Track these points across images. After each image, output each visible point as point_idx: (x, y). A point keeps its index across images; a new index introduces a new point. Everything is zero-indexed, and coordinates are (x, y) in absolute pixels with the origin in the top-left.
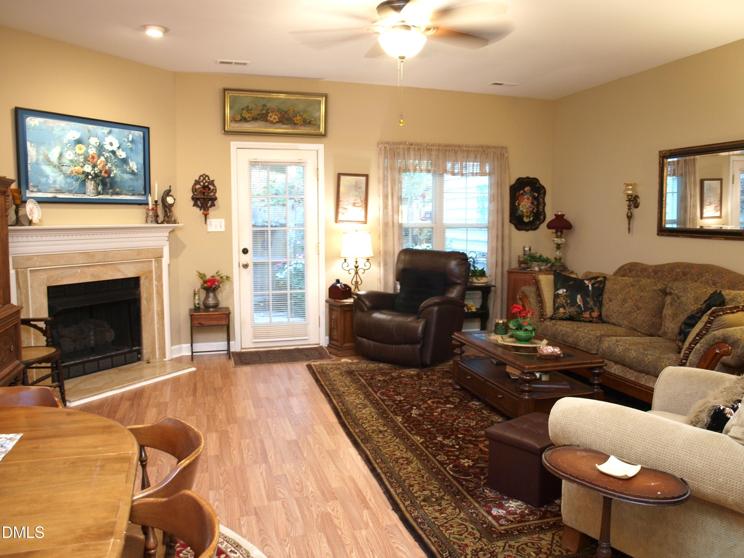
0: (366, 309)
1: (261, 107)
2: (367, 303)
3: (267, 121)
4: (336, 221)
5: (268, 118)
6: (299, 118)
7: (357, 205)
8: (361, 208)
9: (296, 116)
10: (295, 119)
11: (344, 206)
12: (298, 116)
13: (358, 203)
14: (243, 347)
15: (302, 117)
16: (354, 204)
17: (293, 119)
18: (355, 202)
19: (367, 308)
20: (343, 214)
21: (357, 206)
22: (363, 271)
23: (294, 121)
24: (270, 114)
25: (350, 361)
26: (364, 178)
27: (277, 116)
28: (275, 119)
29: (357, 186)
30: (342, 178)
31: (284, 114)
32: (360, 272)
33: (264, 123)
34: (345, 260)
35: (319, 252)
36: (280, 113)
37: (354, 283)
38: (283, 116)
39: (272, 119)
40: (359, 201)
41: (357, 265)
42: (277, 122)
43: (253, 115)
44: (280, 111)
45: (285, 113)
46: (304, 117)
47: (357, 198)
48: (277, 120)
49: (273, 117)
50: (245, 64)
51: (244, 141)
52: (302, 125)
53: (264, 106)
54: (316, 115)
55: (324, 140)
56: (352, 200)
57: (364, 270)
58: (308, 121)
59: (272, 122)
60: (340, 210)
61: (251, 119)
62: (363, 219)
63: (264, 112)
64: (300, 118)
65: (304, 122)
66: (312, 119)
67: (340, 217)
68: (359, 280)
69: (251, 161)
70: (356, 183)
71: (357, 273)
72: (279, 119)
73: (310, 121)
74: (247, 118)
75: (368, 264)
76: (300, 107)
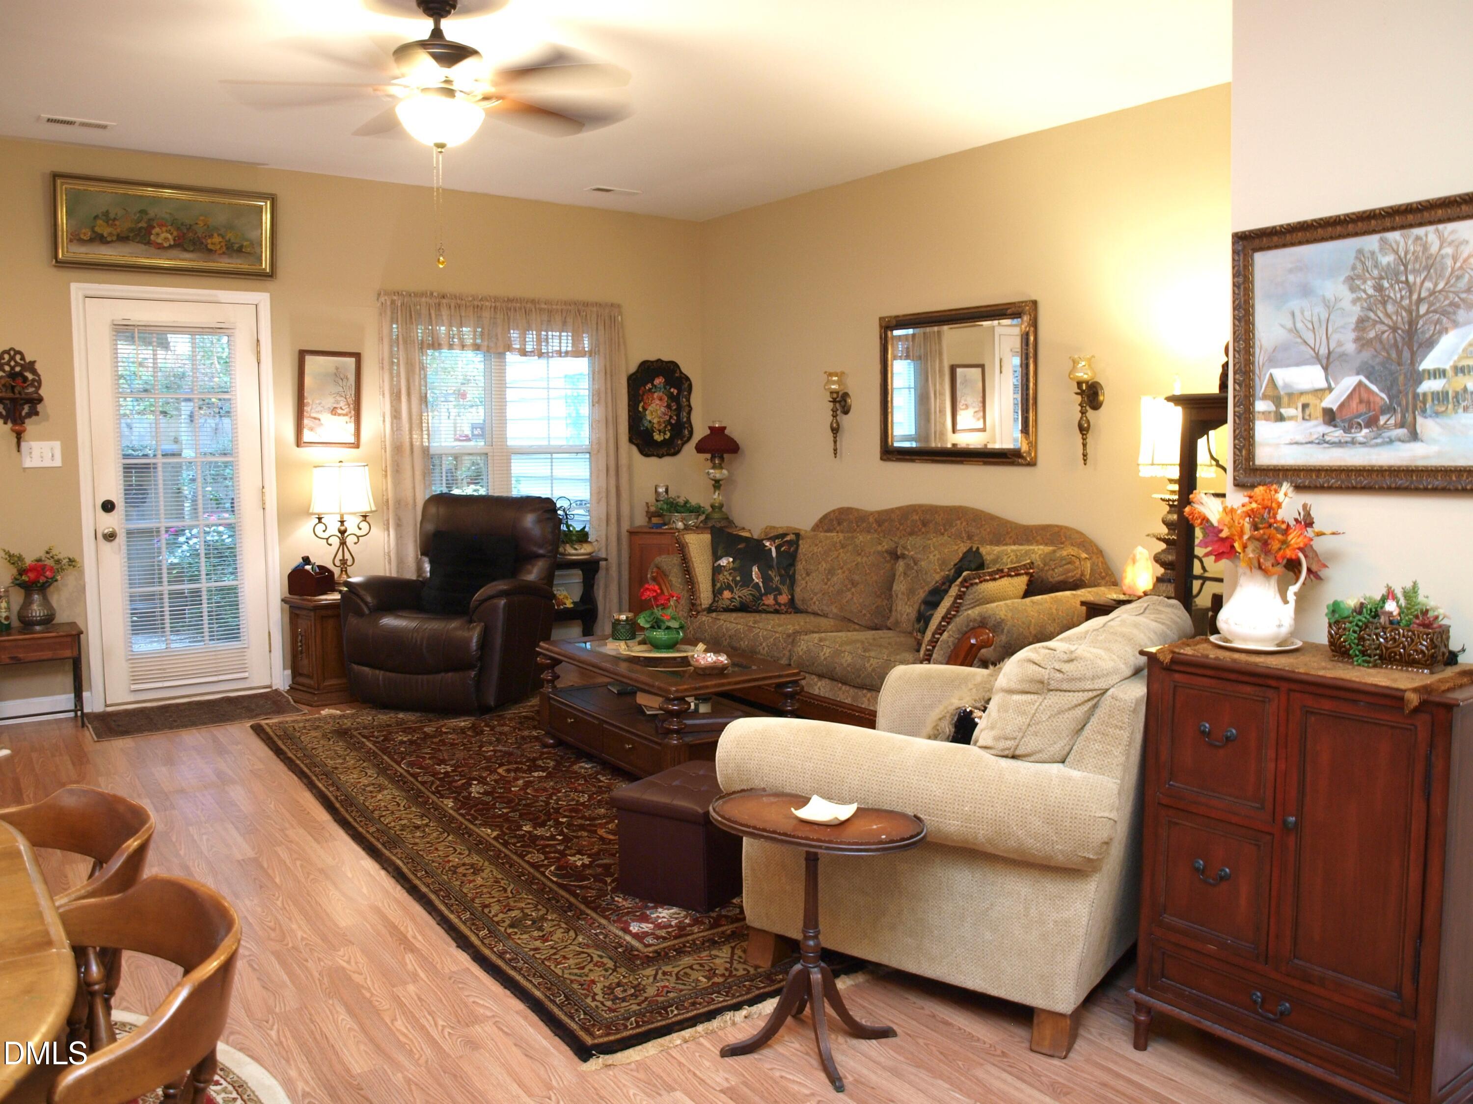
0: (366, 611)
1: (135, 214)
2: (369, 599)
3: (149, 243)
4: (299, 442)
5: (152, 237)
6: (217, 239)
7: (340, 411)
8: (346, 418)
9: (211, 236)
10: (209, 241)
11: (314, 415)
12: (215, 235)
13: (341, 408)
14: (108, 702)
15: (223, 237)
16: (334, 411)
17: (204, 241)
18: (335, 405)
19: (369, 609)
20: (311, 429)
21: (339, 415)
22: (356, 540)
23: (206, 246)
24: (157, 230)
25: (338, 712)
26: (352, 360)
27: (171, 234)
28: (166, 239)
29: (338, 376)
30: (309, 359)
31: (185, 231)
32: (350, 540)
33: (143, 247)
34: (320, 519)
35: (264, 504)
36: (178, 229)
37: (338, 563)
38: (184, 234)
39: (159, 241)
40: (342, 404)
41: (343, 528)
42: (170, 247)
43: (119, 230)
44: (177, 225)
45: (188, 229)
46: (227, 238)
47: (339, 398)
48: (172, 243)
49: (163, 236)
50: (104, 127)
51: (99, 283)
52: (224, 253)
53: (143, 212)
54: (253, 235)
55: (270, 284)
56: (329, 402)
57: (358, 537)
58: (236, 246)
59: (160, 247)
60: (306, 421)
61: (115, 238)
62: (352, 439)
63: (143, 224)
64: (221, 240)
65: (228, 248)
66: (245, 243)
67: (307, 436)
68: (347, 556)
69: (115, 323)
70: (337, 368)
71: (343, 543)
72: (174, 240)
73: (241, 247)
74: (105, 235)
75: (364, 525)
76: (220, 218)
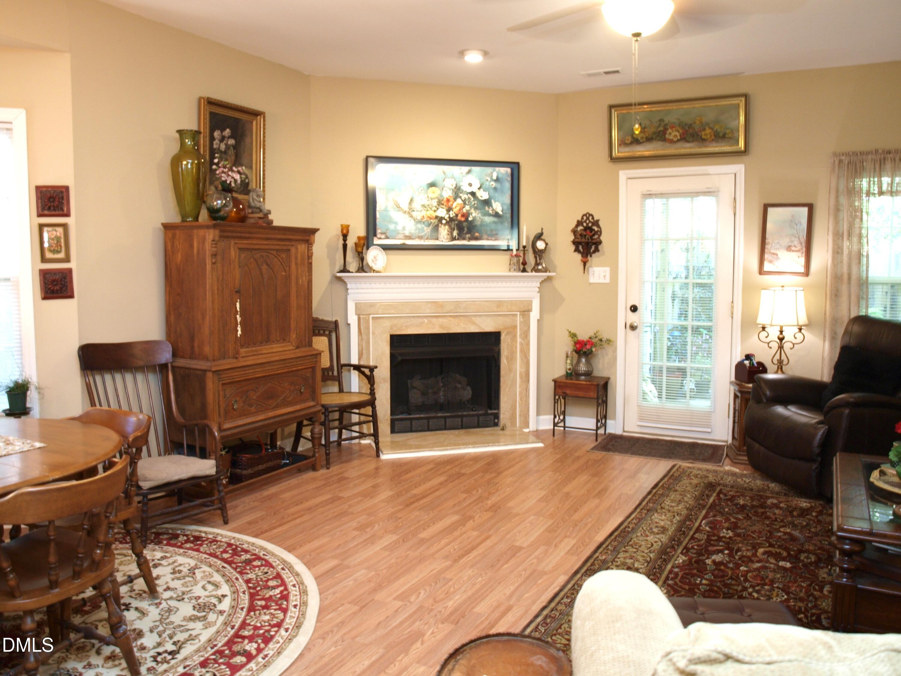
1: (656, 123)
3: (665, 140)
4: (761, 272)
5: (667, 136)
6: (708, 131)
7: (793, 248)
8: (799, 254)
9: (704, 130)
10: (703, 133)
11: (773, 251)
12: (707, 128)
13: (795, 246)
14: (625, 429)
15: (712, 129)
16: (789, 248)
17: (700, 134)
18: (790, 244)
19: (767, 399)
20: (771, 262)
21: (793, 251)
22: (792, 346)
23: (701, 137)
24: (670, 131)
26: (805, 210)
27: (679, 132)
28: (675, 136)
29: (793, 222)
30: (770, 210)
31: (687, 128)
32: (787, 346)
33: (660, 143)
34: (764, 328)
35: (732, 314)
36: (683, 128)
37: (775, 361)
38: (687, 131)
39: (671, 137)
40: (796, 243)
41: (781, 336)
42: (678, 141)
43: (647, 135)
44: (682, 125)
45: (689, 128)
46: (715, 129)
47: (793, 239)
48: (679, 138)
49: (674, 134)
50: (617, 72)
52: (713, 140)
53: (661, 120)
54: (733, 124)
55: (745, 158)
56: (786, 241)
57: (794, 344)
58: (721, 134)
59: (671, 141)
60: (766, 256)
61: (645, 140)
62: (802, 270)
63: (661, 128)
64: (711, 131)
65: (715, 136)
66: (727, 131)
67: (767, 267)
68: (783, 357)
69: (645, 193)
70: (793, 216)
71: (781, 347)
72: (680, 136)
73: (725, 134)
74: (639, 139)
75: (799, 336)
76: (710, 116)
